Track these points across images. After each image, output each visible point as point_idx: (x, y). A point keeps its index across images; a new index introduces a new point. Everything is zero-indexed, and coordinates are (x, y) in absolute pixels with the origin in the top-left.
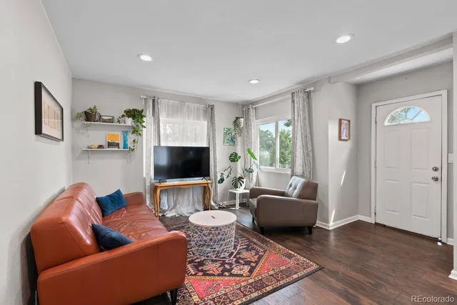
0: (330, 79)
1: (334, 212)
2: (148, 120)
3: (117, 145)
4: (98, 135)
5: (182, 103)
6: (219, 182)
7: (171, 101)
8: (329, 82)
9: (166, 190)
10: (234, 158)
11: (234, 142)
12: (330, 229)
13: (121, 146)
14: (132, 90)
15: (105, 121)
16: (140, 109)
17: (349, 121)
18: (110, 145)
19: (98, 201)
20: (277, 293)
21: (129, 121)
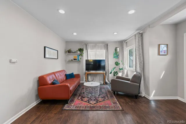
0: (149, 26)
1: (154, 92)
2: (85, 51)
3: (76, 60)
4: (72, 57)
5: (96, 44)
6: (110, 73)
7: (92, 44)
8: (149, 27)
9: (90, 74)
10: (117, 64)
11: (118, 58)
12: (150, 99)
13: (77, 59)
14: (81, 42)
15: (73, 53)
16: (82, 48)
17: (167, 45)
18: (74, 59)
19: (66, 75)
20: (98, 111)
21: (79, 52)
